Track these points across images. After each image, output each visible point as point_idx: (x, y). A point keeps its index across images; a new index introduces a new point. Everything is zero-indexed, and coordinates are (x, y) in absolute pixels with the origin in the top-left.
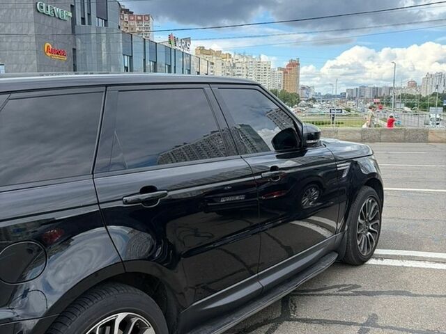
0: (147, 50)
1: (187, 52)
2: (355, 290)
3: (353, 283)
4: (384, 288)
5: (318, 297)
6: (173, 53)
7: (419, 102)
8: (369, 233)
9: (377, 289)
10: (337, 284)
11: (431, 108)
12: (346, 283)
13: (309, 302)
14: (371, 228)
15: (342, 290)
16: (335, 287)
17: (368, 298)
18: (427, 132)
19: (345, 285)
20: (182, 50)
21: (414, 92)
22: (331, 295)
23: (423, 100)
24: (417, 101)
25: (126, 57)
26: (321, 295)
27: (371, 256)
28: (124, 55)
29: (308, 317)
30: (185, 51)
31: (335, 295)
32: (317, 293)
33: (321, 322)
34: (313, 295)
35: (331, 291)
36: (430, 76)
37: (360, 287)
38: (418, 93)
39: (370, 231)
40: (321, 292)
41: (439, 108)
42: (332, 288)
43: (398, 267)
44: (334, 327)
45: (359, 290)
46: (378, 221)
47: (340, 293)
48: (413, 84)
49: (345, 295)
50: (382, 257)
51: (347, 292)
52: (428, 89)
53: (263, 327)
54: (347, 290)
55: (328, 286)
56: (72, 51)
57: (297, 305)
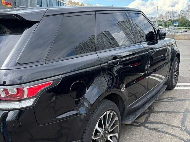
0: (48, 2)
1: (65, 3)
2: (174, 99)
3: (172, 96)
4: (186, 98)
5: (161, 103)
6: (59, 3)
7: (164, 24)
8: (175, 76)
9: (183, 98)
10: (166, 97)
11: (169, 26)
12: (169, 97)
13: (158, 105)
14: (176, 74)
15: (169, 99)
16: (166, 98)
17: (181, 102)
18: (174, 36)
19: (170, 98)
20: (63, 2)
21: (161, 19)
22: (166, 101)
23: (165, 23)
24: (163, 23)
25: (39, 6)
26: (162, 102)
27: (175, 86)
28: (38, 5)
29: (161, 111)
30: (64, 3)
31: (167, 101)
32: (159, 101)
33: (166, 112)
34: (158, 102)
35: (165, 100)
36: (168, 12)
37: (176, 98)
38: (163, 20)
39: (175, 75)
40: (161, 101)
41: (173, 26)
42: (165, 99)
43: (188, 89)
44: (173, 114)
45: (176, 99)
46: (178, 71)
47: (169, 100)
48: (161, 16)
49: (172, 101)
50: (180, 86)
51: (172, 100)
52: (167, 18)
53: (144, 115)
54: (171, 99)
55: (163, 98)
56: (14, 3)
57: (154, 106)
